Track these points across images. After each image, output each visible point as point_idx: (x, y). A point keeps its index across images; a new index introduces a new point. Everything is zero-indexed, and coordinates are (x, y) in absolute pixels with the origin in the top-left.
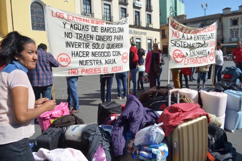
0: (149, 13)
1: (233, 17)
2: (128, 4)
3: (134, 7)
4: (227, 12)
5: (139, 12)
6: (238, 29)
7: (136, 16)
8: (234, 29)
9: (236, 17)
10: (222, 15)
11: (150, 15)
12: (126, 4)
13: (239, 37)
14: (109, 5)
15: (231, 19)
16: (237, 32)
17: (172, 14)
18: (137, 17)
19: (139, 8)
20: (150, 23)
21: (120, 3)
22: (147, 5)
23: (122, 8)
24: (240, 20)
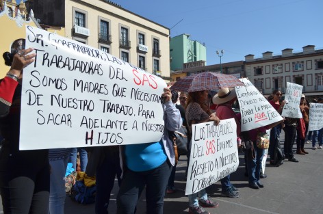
0: (156, 58)
1: (257, 65)
2: (130, 48)
3: (138, 51)
4: (250, 59)
5: (144, 58)
6: (263, 79)
7: (140, 61)
8: (259, 79)
9: (260, 65)
10: (244, 62)
11: (158, 61)
12: (128, 48)
13: (265, 88)
14: (108, 49)
15: (255, 68)
16: (262, 83)
17: (190, 58)
18: (142, 63)
19: (145, 53)
20: (158, 70)
21: (121, 47)
22: (154, 49)
23: (123, 52)
24: (264, 69)
